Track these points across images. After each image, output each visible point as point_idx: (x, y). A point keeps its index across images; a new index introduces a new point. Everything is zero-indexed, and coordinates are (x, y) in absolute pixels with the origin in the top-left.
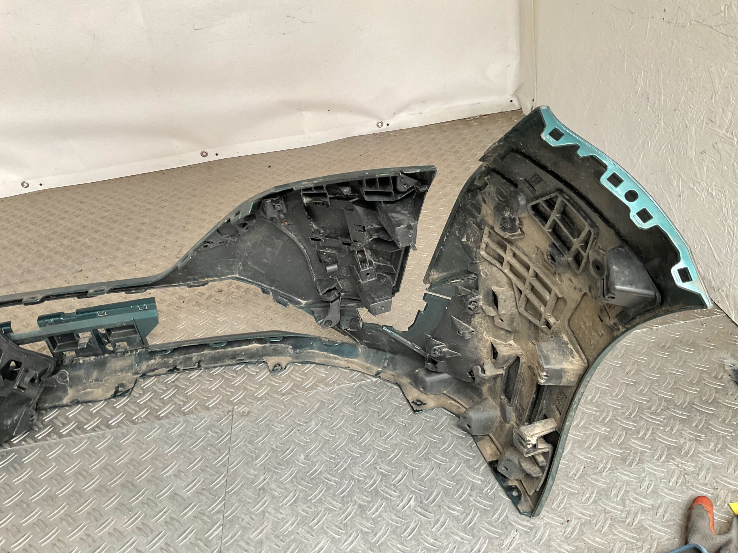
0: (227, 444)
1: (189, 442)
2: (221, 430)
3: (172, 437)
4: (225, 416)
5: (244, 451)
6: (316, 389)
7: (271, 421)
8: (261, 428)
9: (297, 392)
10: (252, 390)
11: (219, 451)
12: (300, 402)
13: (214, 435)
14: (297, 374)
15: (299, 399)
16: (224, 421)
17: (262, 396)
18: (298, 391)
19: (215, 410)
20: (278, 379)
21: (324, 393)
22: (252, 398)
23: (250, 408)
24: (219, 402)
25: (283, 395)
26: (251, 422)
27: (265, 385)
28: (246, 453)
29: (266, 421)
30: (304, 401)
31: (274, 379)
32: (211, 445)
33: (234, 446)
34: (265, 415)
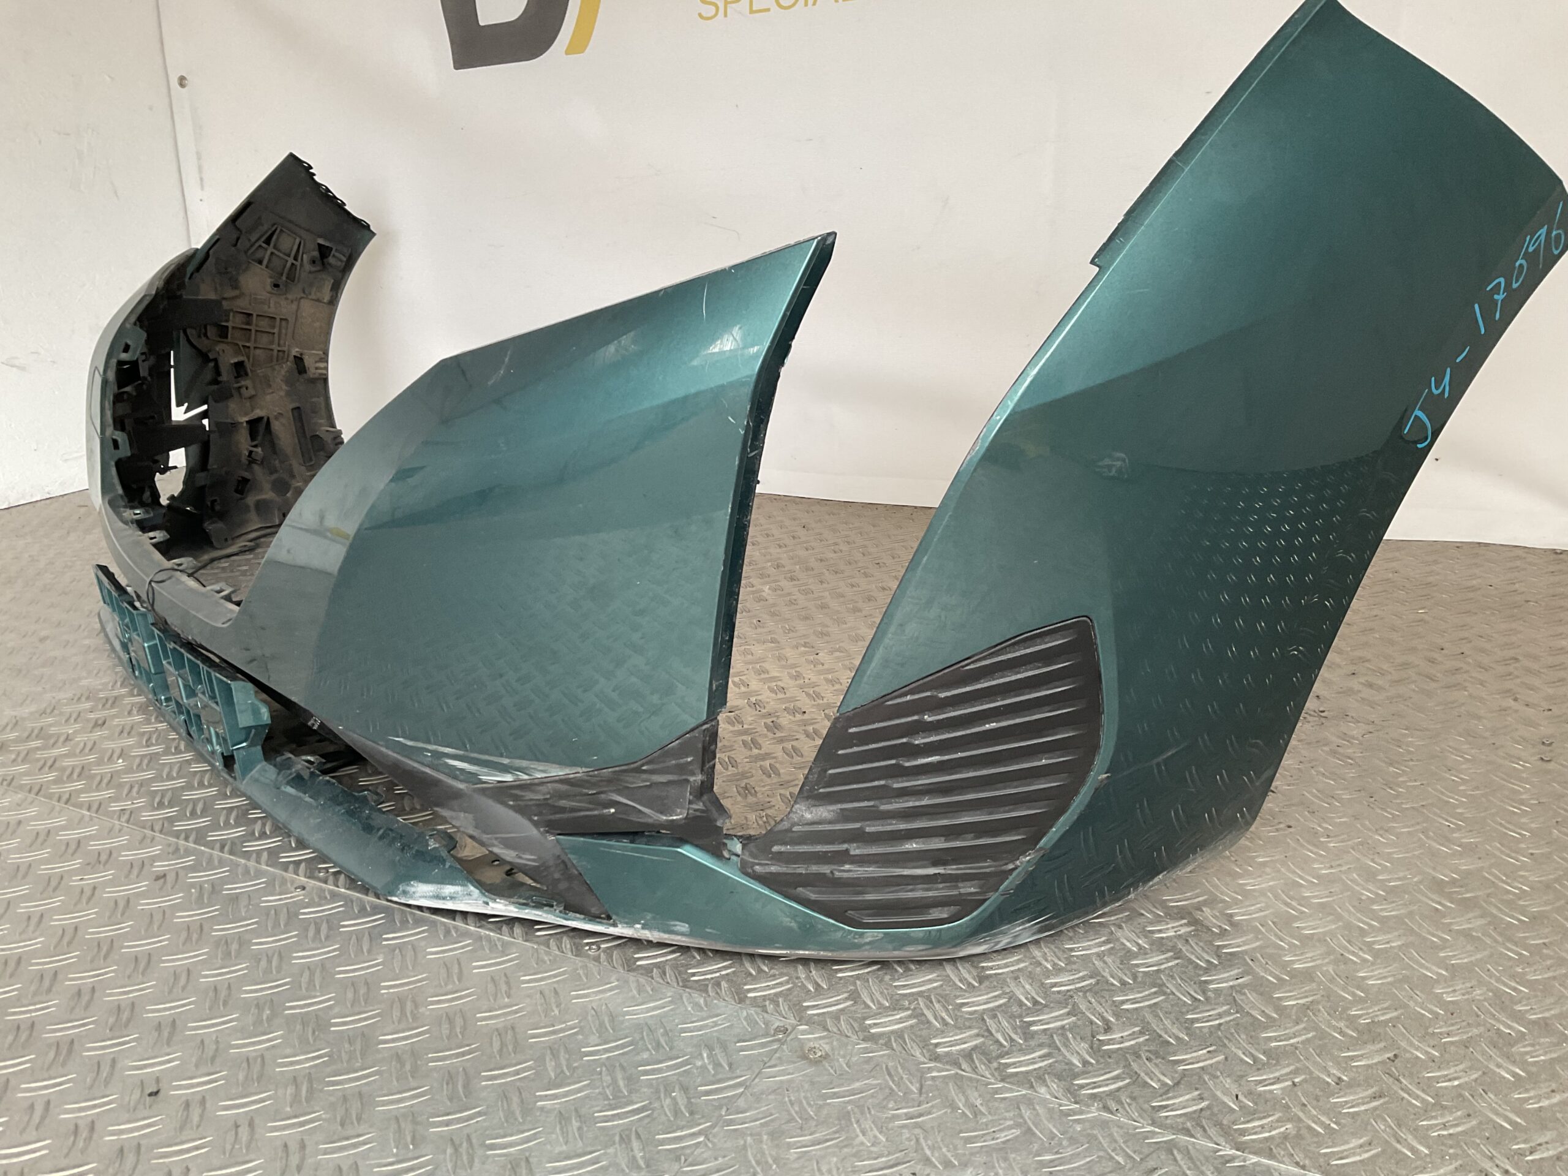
0: (720, 1107)
1: (645, 1055)
2: (730, 1065)
3: (622, 1022)
4: (766, 1035)
5: (745, 1147)
6: (1032, 1087)
7: (861, 1108)
8: (825, 1112)
9: (975, 1069)
10: (869, 1007)
11: (692, 1113)
12: (967, 1099)
13: (710, 1067)
14: (1005, 1024)
15: (969, 1092)
16: (752, 1048)
17: (881, 1035)
18: (982, 1068)
19: (752, 1011)
20: (947, 1010)
21: (1051, 1111)
22: (856, 1025)
23: (833, 1049)
24: (776, 994)
25: (936, 1058)
26: (812, 1083)
27: (908, 1009)
28: (746, 1156)
29: (849, 1102)
30: (978, 1102)
31: (937, 1006)
32: (685, 1089)
33: (731, 1122)
34: (857, 1085)
